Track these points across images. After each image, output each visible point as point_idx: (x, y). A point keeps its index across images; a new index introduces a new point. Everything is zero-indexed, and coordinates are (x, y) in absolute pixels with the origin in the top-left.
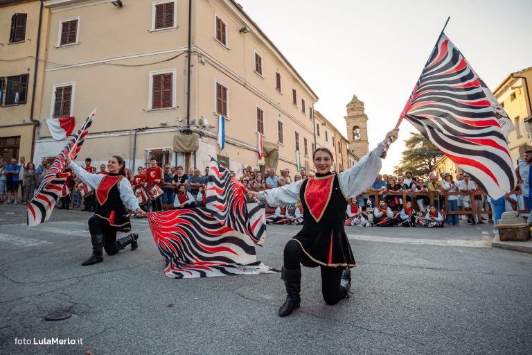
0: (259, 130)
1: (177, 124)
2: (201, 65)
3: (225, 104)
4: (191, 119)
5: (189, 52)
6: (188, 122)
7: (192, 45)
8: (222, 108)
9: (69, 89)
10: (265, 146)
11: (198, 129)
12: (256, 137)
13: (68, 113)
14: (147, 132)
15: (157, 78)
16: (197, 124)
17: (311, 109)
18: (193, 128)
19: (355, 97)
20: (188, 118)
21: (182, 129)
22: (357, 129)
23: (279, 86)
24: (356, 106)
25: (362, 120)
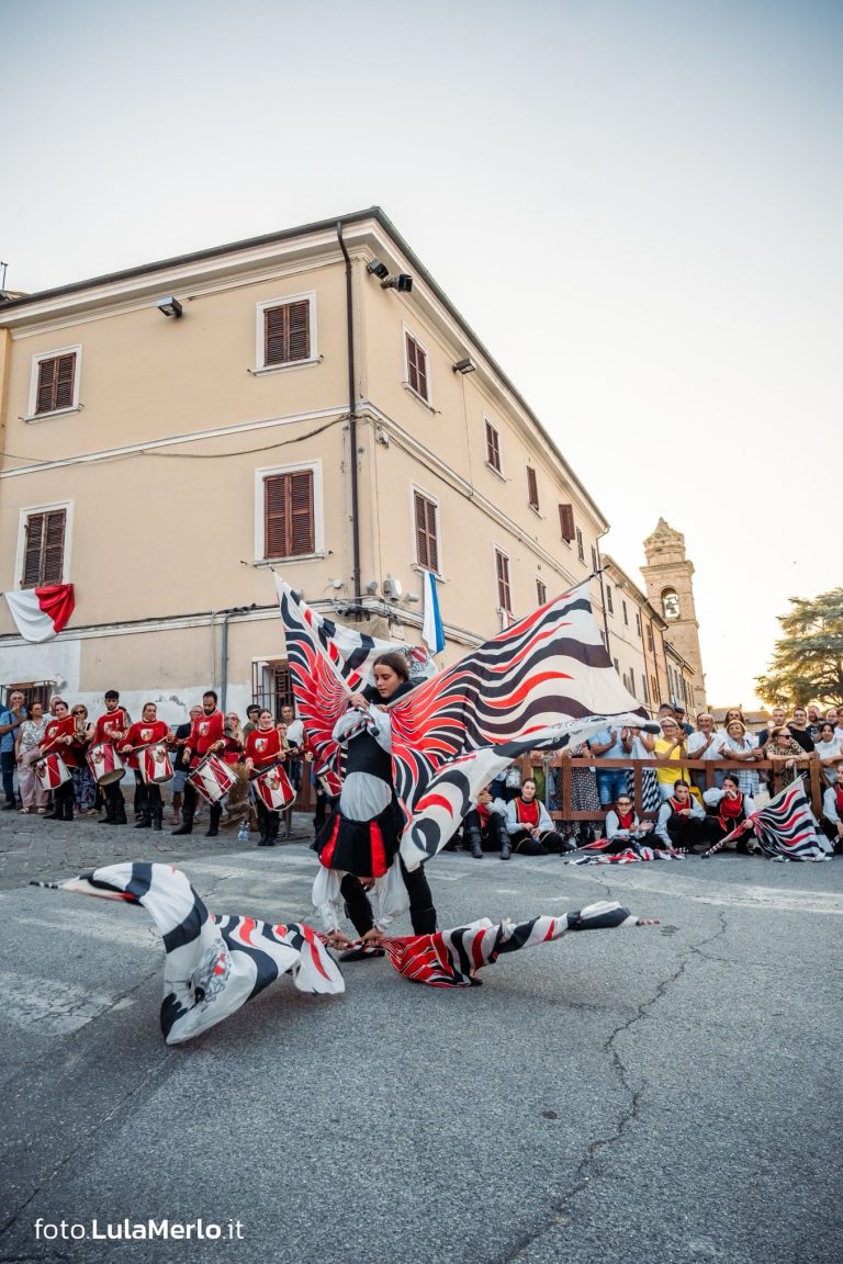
0: (503, 605)
1: (330, 595)
2: (380, 448)
3: (434, 543)
4: (365, 583)
5: (352, 417)
6: (358, 588)
7: (358, 400)
8: (427, 553)
9: (58, 517)
11: (382, 607)
12: (496, 618)
13: (57, 574)
14: (254, 615)
15: (273, 484)
16: (379, 593)
17: (593, 550)
18: (370, 604)
19: (662, 523)
20: (357, 578)
21: (345, 608)
22: (670, 596)
23: (534, 500)
24: (667, 544)
25: (683, 574)
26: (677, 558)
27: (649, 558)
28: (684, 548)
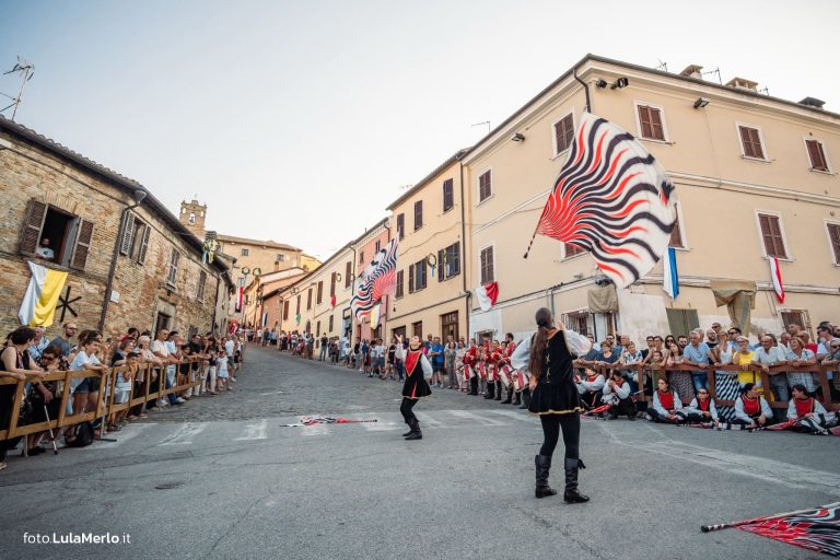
1: (592, 274)
9: (490, 250)
10: (716, 290)
13: (491, 278)
21: (598, 280)
23: (817, 163)
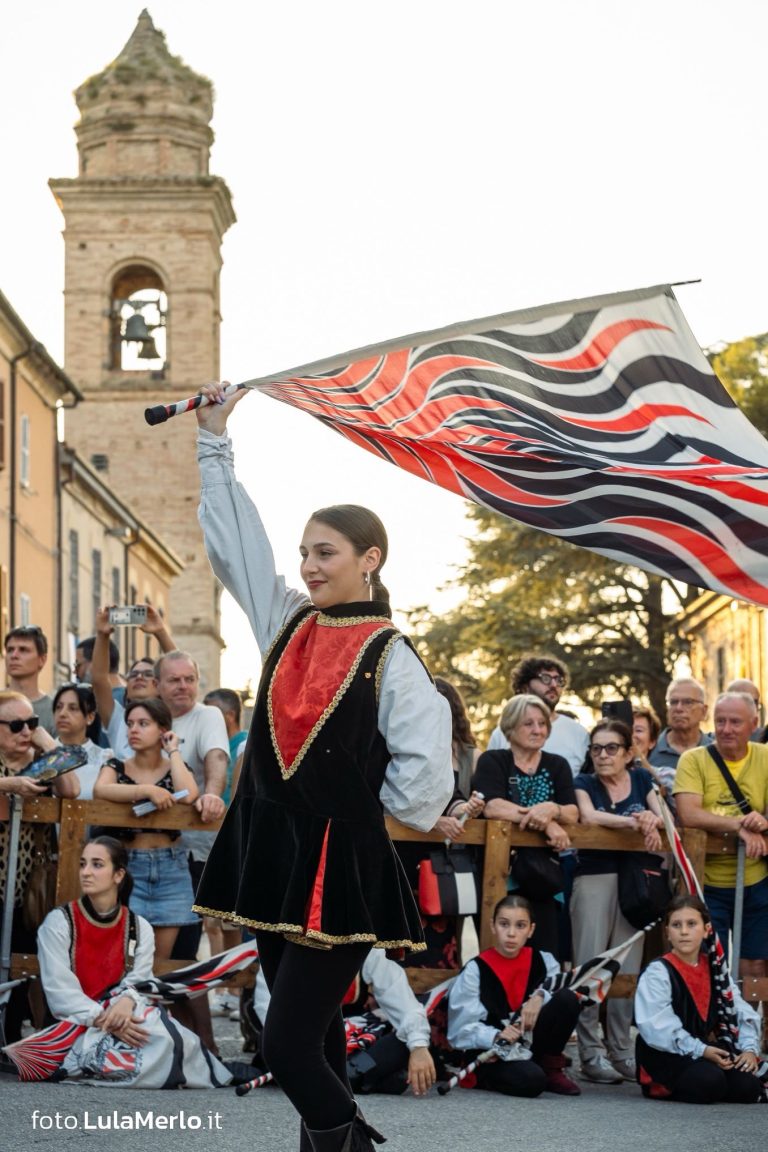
24: (153, 107)
25: (192, 221)
26: (180, 164)
27: (85, 149)
28: (209, 133)
